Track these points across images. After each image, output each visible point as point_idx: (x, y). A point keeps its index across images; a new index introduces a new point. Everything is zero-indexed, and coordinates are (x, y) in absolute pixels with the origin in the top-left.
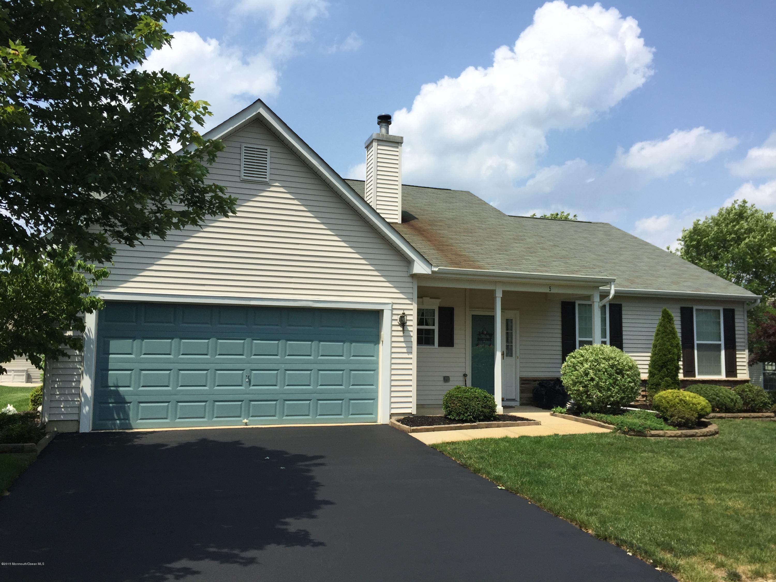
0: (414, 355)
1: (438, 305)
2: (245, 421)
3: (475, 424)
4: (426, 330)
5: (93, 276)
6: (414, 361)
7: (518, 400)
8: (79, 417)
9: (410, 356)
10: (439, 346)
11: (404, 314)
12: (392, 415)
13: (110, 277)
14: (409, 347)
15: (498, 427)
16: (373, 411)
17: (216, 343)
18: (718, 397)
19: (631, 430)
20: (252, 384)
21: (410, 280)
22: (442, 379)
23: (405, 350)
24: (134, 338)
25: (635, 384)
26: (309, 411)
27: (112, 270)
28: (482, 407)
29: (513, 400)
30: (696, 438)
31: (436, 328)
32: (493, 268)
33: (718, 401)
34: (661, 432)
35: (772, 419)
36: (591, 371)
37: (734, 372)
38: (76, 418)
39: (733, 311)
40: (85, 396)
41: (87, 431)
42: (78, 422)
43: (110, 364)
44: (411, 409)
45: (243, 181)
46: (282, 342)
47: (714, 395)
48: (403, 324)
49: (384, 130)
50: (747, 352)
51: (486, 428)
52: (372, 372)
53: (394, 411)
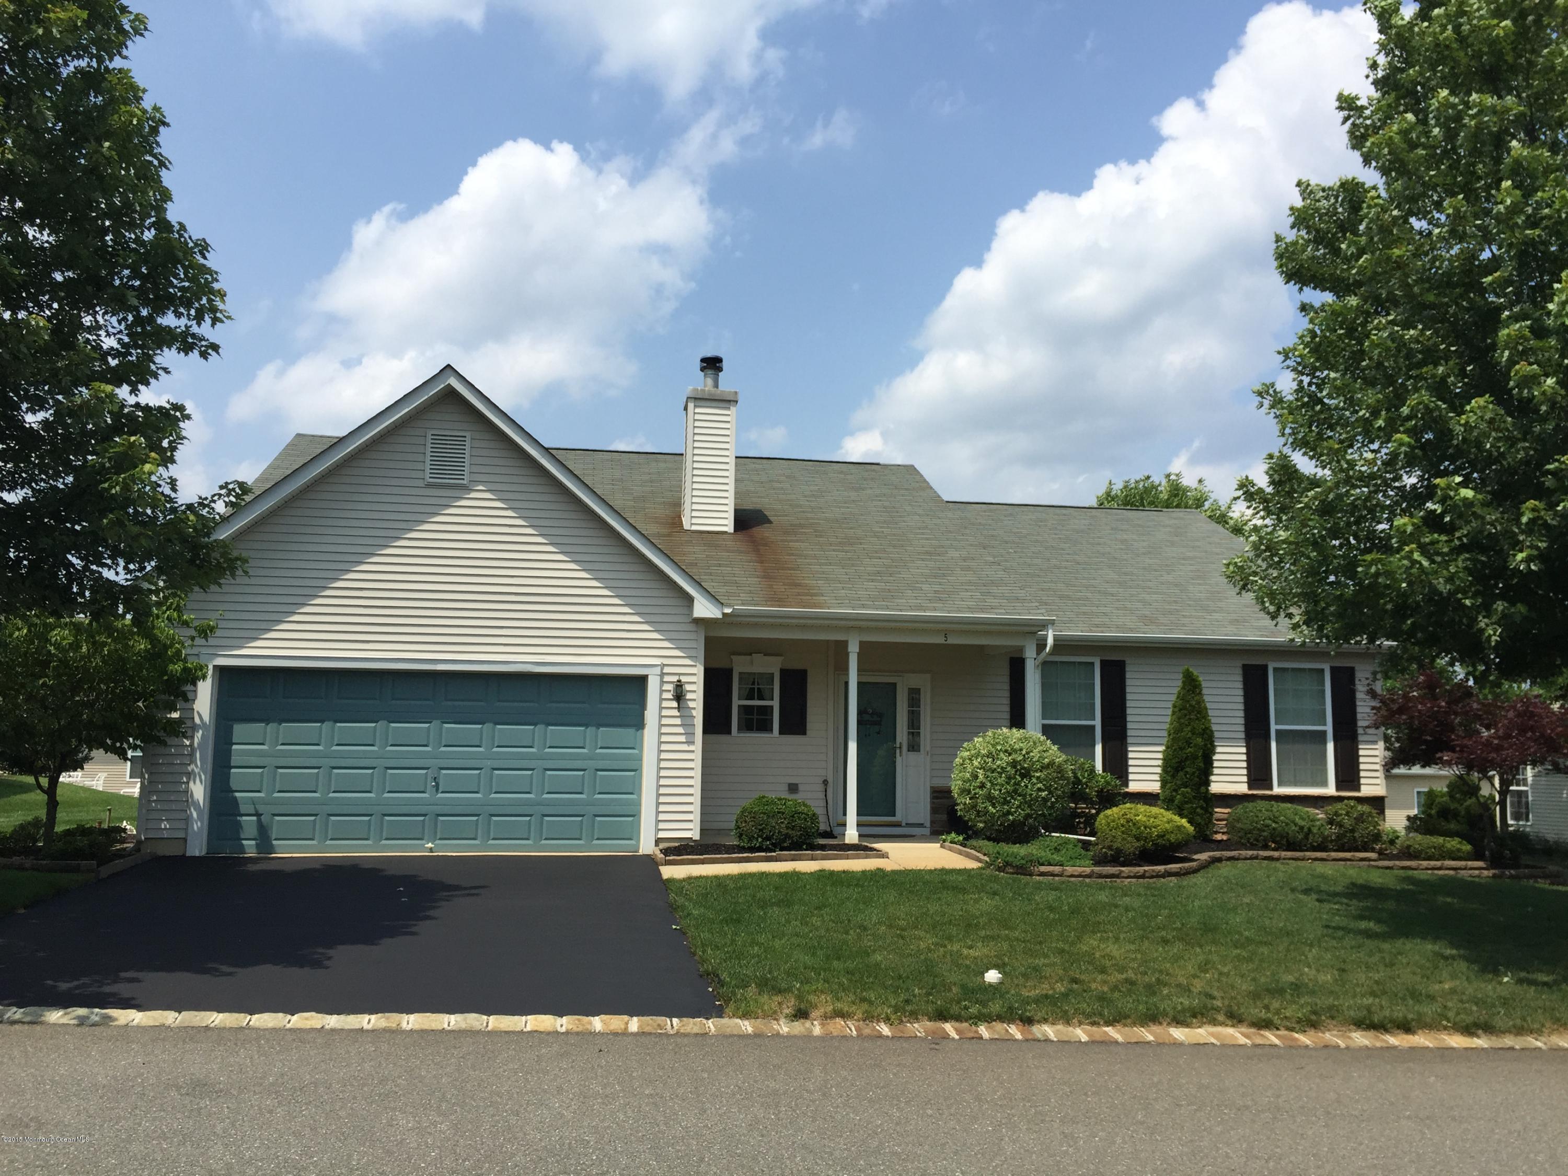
0: (698, 746)
1: (779, 666)
2: (430, 845)
3: (773, 854)
4: (758, 707)
5: (193, 633)
6: (698, 756)
7: (928, 824)
8: (186, 834)
9: (692, 748)
10: (780, 733)
11: (679, 681)
12: (658, 841)
13: (218, 633)
14: (690, 734)
15: (812, 860)
16: (633, 833)
17: (388, 727)
18: (1276, 823)
19: (1007, 864)
20: (440, 790)
21: (692, 627)
22: (787, 788)
23: (683, 738)
24: (267, 721)
25: (1050, 793)
26: (530, 832)
27: (219, 622)
28: (787, 828)
29: (921, 825)
30: (1118, 880)
31: (776, 704)
32: (840, 605)
33: (1274, 829)
34: (1057, 869)
35: (1372, 863)
36: (981, 771)
37: (1353, 781)
38: (181, 835)
39: (1351, 672)
40: (196, 804)
41: (197, 853)
42: (185, 840)
43: (233, 758)
44: (691, 832)
45: (430, 486)
46: (488, 727)
47: (1270, 819)
48: (679, 695)
49: (710, 381)
50: (1381, 745)
51: (792, 860)
52: (632, 773)
53: (662, 835)
